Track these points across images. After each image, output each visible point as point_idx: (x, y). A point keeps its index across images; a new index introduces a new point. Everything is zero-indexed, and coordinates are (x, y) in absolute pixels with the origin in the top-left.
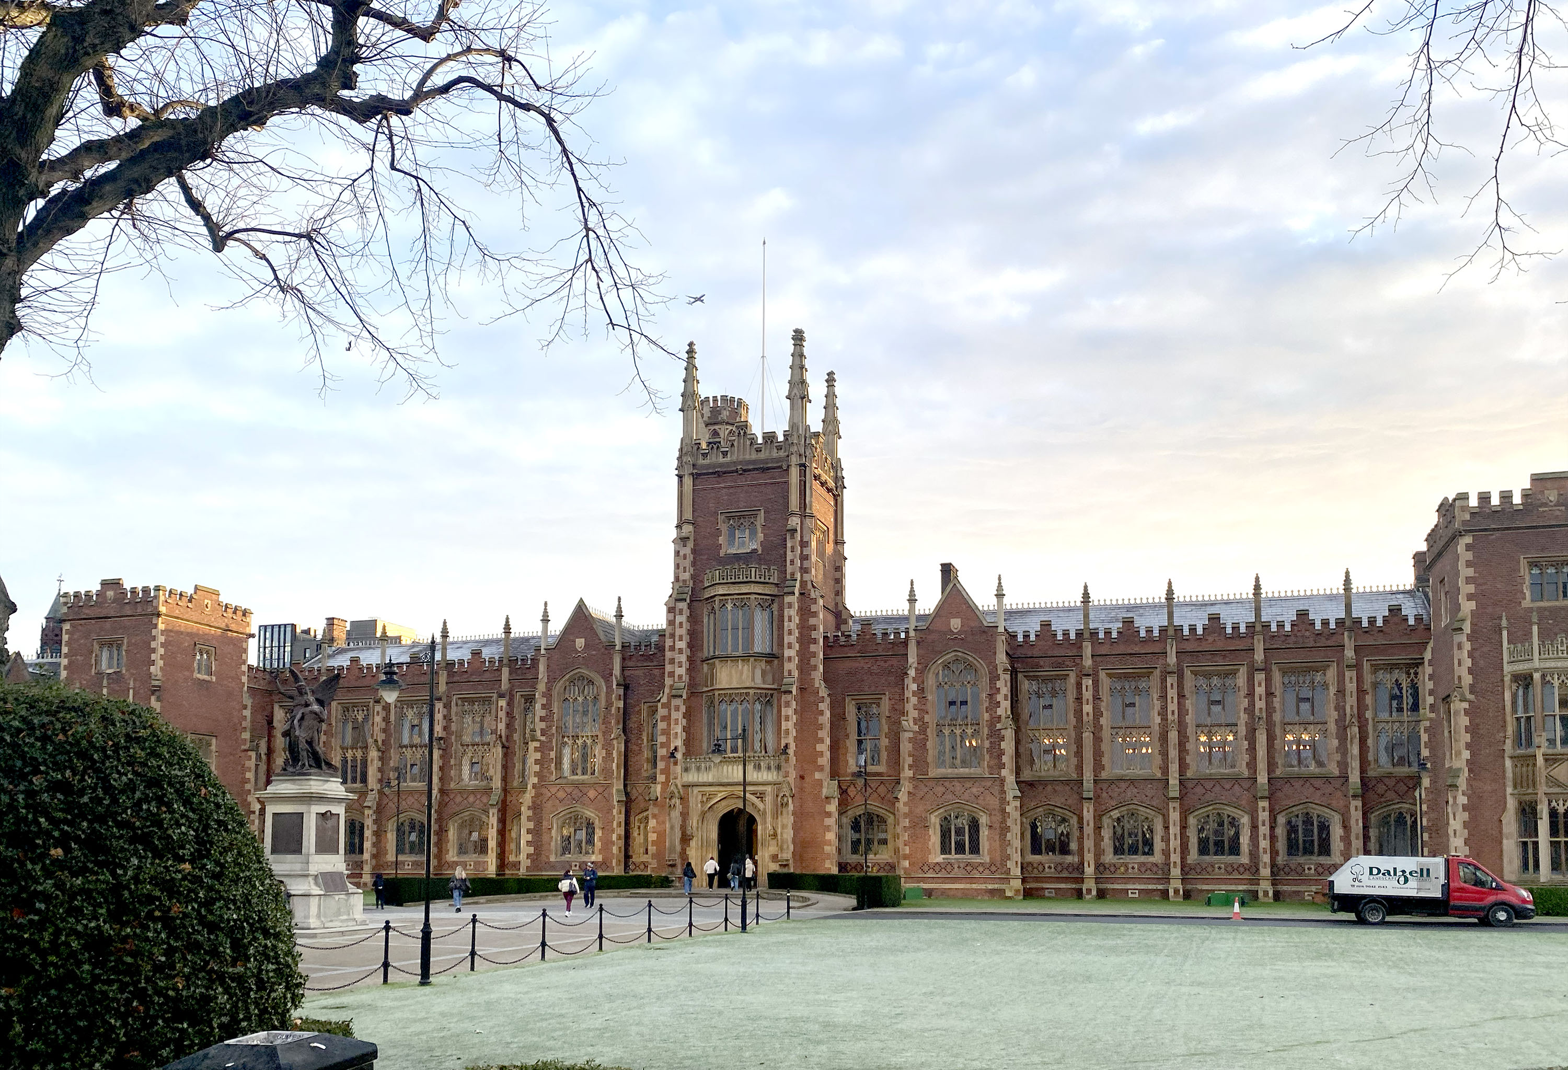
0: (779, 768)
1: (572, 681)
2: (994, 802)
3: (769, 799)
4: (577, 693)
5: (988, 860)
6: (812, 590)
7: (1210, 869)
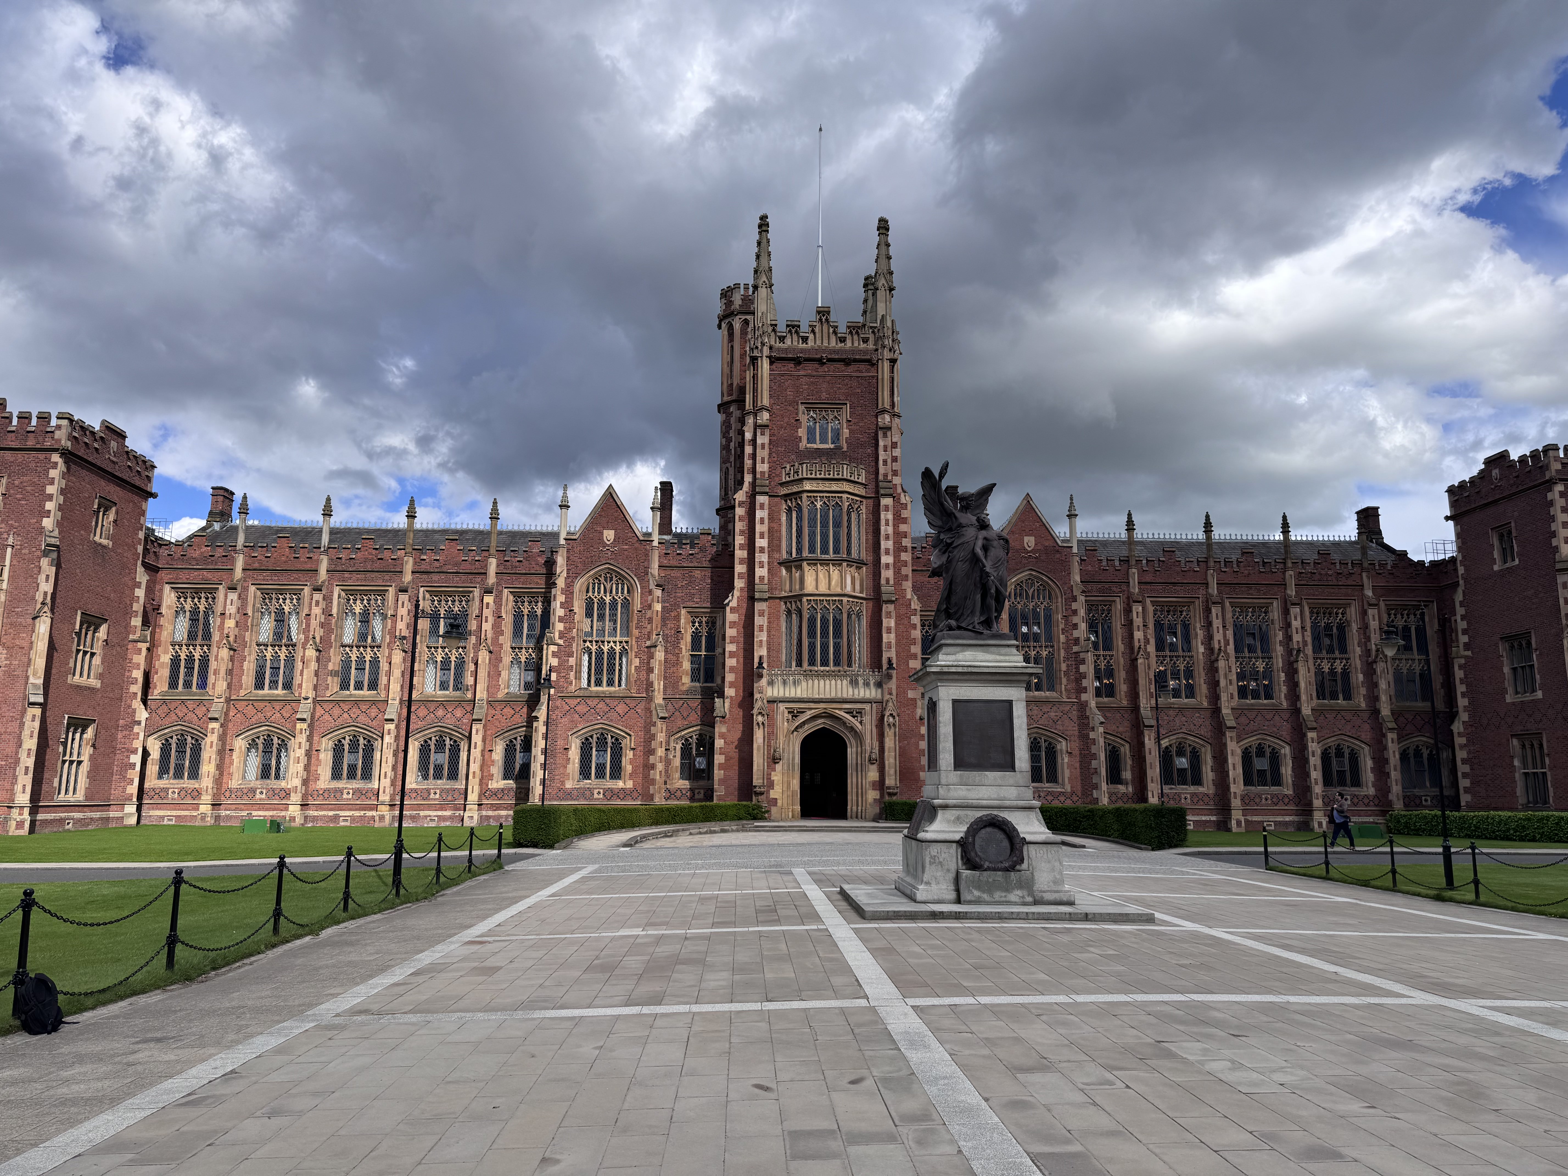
0: (879, 685)
1: (596, 577)
2: (1072, 728)
3: (867, 719)
4: (602, 592)
5: (1069, 790)
6: (902, 495)
7: (1257, 800)
